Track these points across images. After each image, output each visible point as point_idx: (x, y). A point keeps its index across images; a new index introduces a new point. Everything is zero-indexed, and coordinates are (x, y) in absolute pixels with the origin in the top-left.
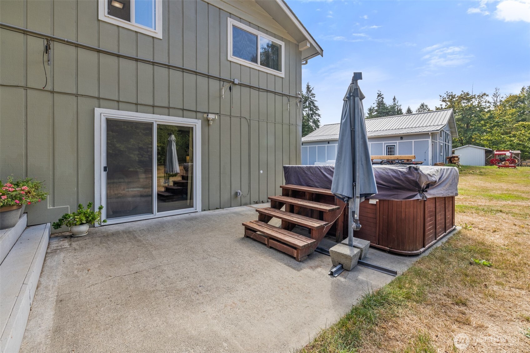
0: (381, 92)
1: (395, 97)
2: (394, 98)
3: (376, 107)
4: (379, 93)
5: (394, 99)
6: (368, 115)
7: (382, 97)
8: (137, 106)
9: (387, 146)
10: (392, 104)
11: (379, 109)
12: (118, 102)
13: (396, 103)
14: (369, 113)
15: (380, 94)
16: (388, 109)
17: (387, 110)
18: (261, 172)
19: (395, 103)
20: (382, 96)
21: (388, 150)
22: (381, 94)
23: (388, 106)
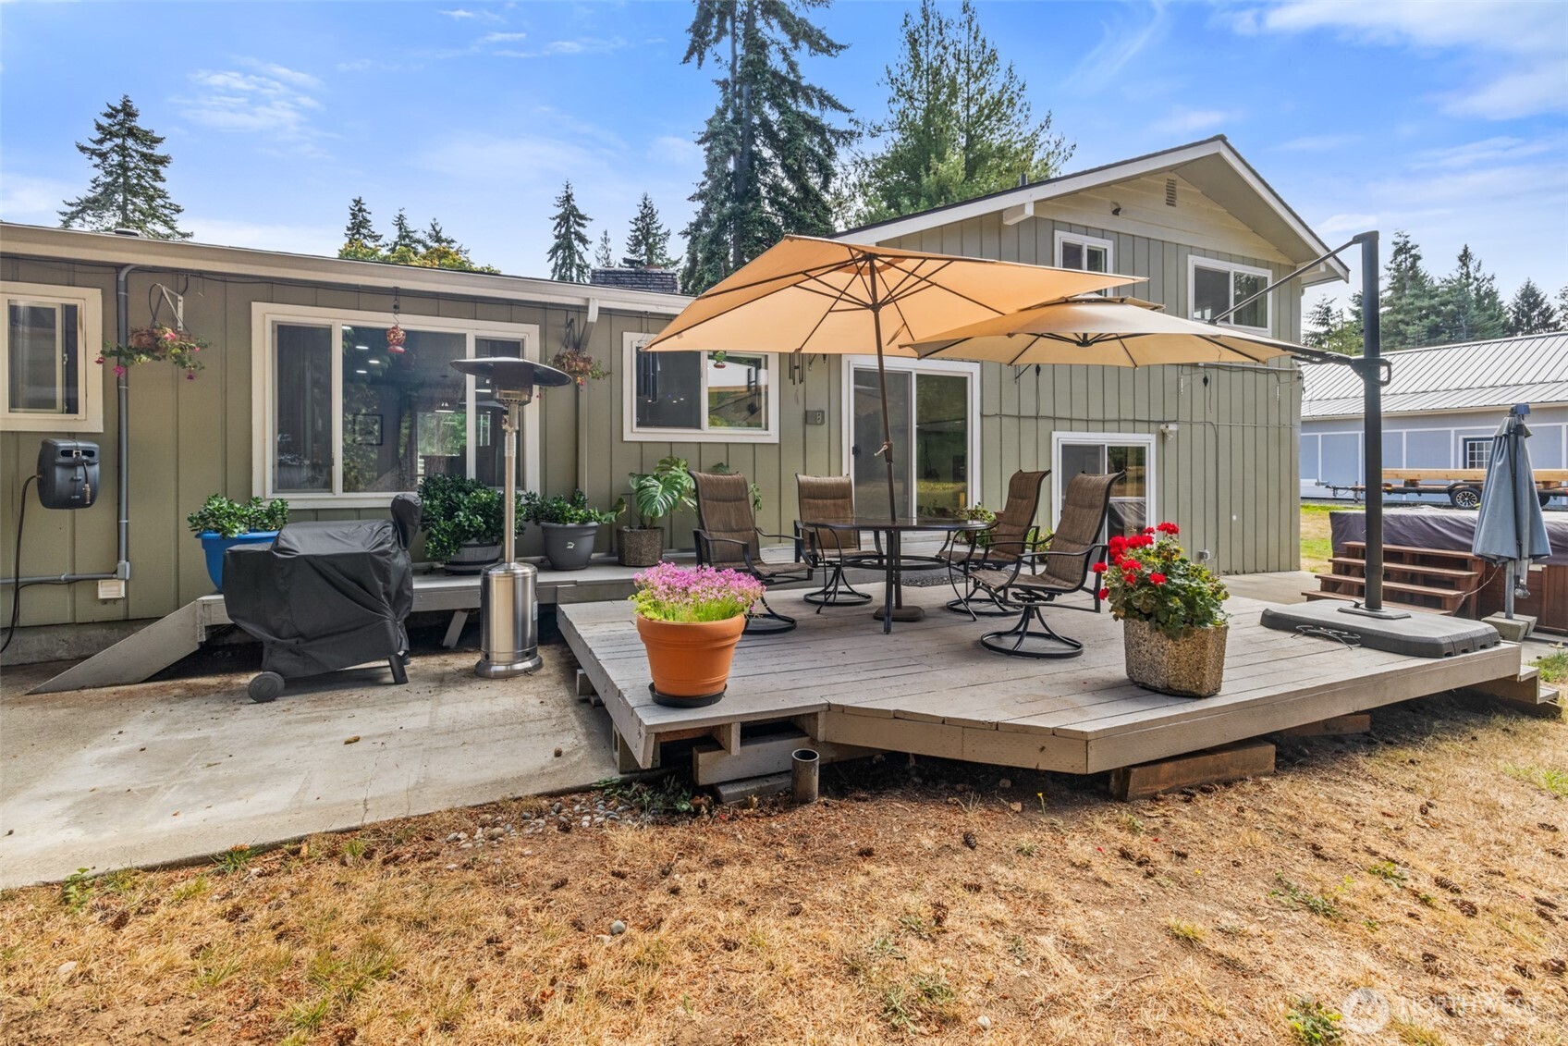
0: (1408, 239)
1: (1469, 251)
2: (1462, 253)
3: (1389, 289)
4: (1401, 240)
5: (1465, 257)
6: (1353, 318)
7: (1411, 256)
8: (1088, 423)
9: (1465, 440)
10: (1456, 275)
11: (1400, 298)
12: (1071, 420)
13: (1471, 269)
14: (1357, 309)
15: (1405, 245)
16: (1437, 295)
17: (1432, 297)
18: (1234, 518)
19: (1468, 273)
20: (1413, 252)
21: (1468, 452)
22: (1409, 246)
23: (1437, 283)
